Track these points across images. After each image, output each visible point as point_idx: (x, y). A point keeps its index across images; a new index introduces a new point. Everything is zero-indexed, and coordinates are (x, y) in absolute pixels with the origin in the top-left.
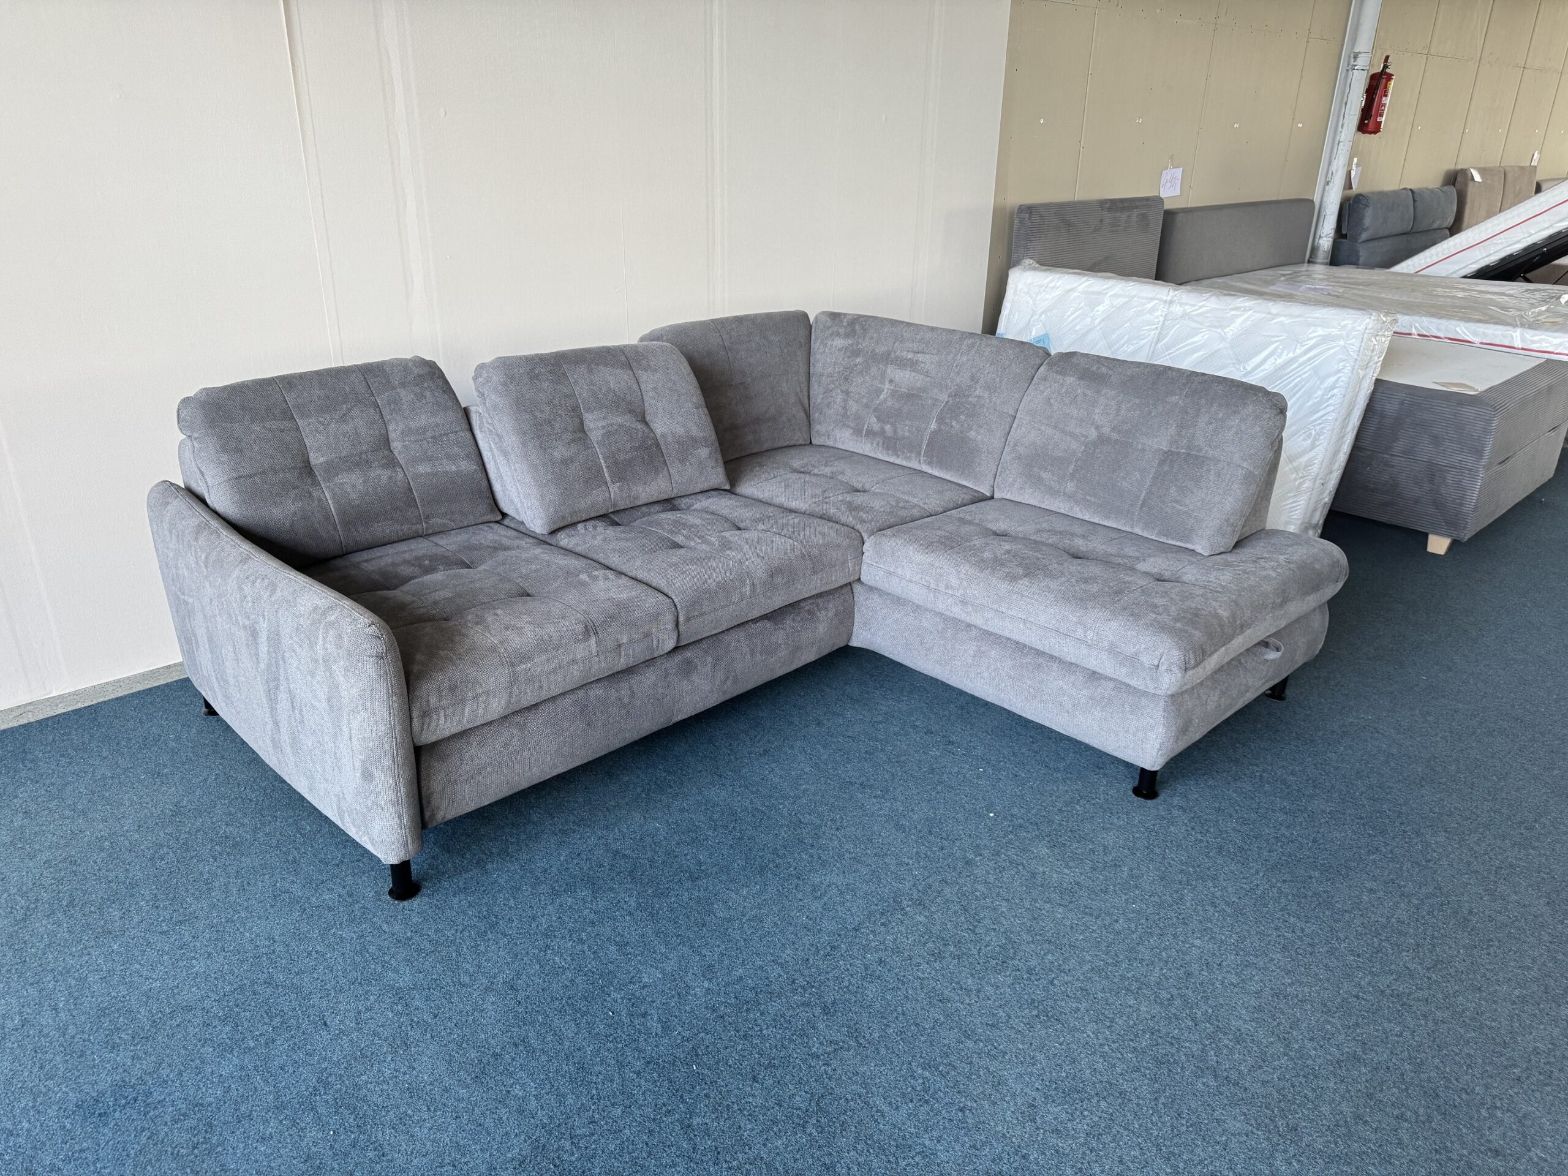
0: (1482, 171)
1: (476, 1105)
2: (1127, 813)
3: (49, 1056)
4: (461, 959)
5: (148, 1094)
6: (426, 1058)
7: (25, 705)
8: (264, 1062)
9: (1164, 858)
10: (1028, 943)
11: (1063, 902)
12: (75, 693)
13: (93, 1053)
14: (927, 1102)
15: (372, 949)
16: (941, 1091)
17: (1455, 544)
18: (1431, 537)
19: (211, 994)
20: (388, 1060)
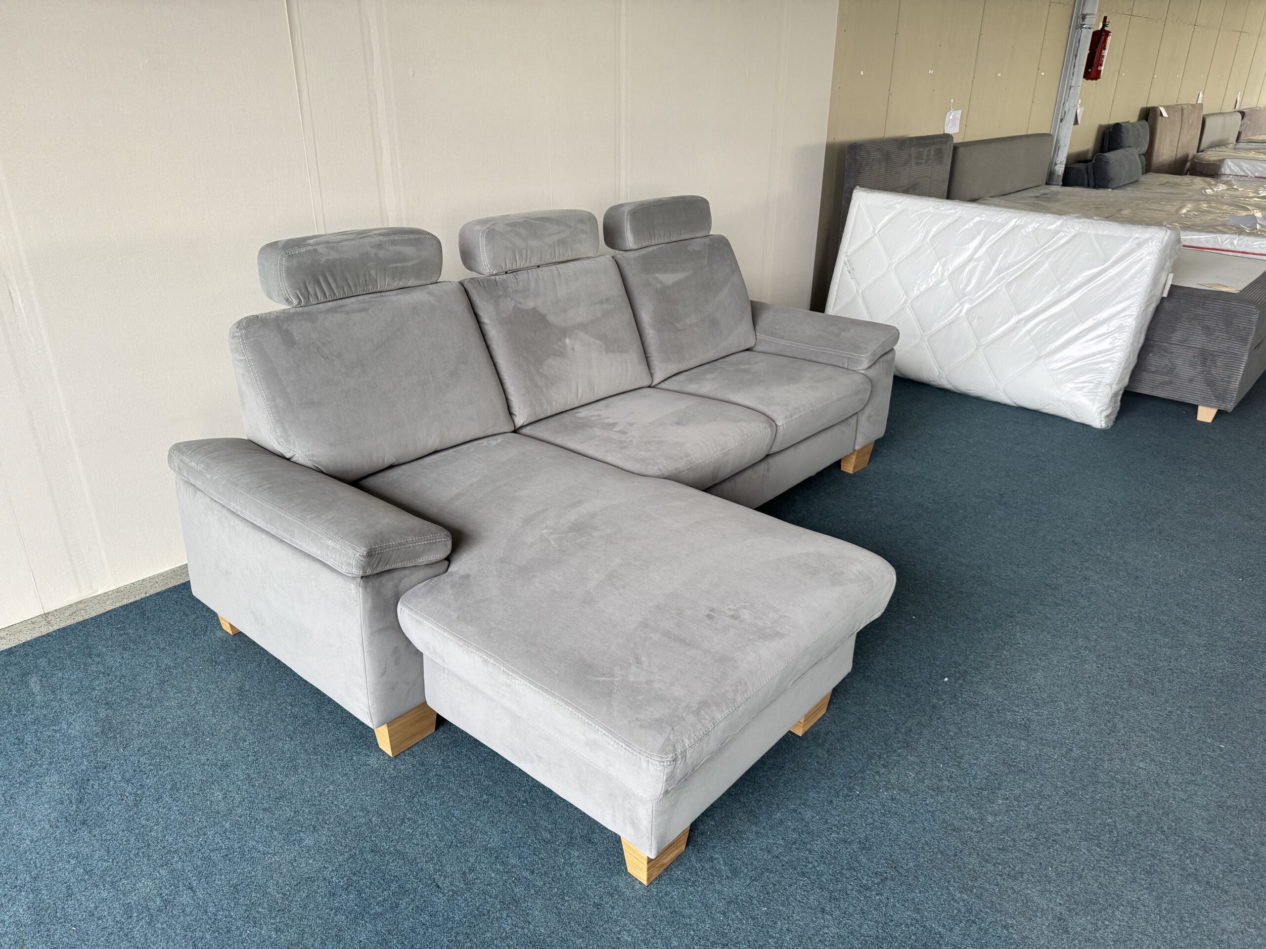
0: (1167, 108)
2: (1045, 655)
3: (198, 934)
4: (537, 818)
6: (537, 913)
7: (76, 604)
8: (395, 927)
9: (1089, 692)
10: (1007, 774)
11: (1023, 736)
12: (118, 591)
13: (238, 928)
14: (975, 922)
15: (456, 813)
16: (981, 911)
17: (1220, 413)
18: (1200, 408)
19: (327, 865)
20: (505, 916)
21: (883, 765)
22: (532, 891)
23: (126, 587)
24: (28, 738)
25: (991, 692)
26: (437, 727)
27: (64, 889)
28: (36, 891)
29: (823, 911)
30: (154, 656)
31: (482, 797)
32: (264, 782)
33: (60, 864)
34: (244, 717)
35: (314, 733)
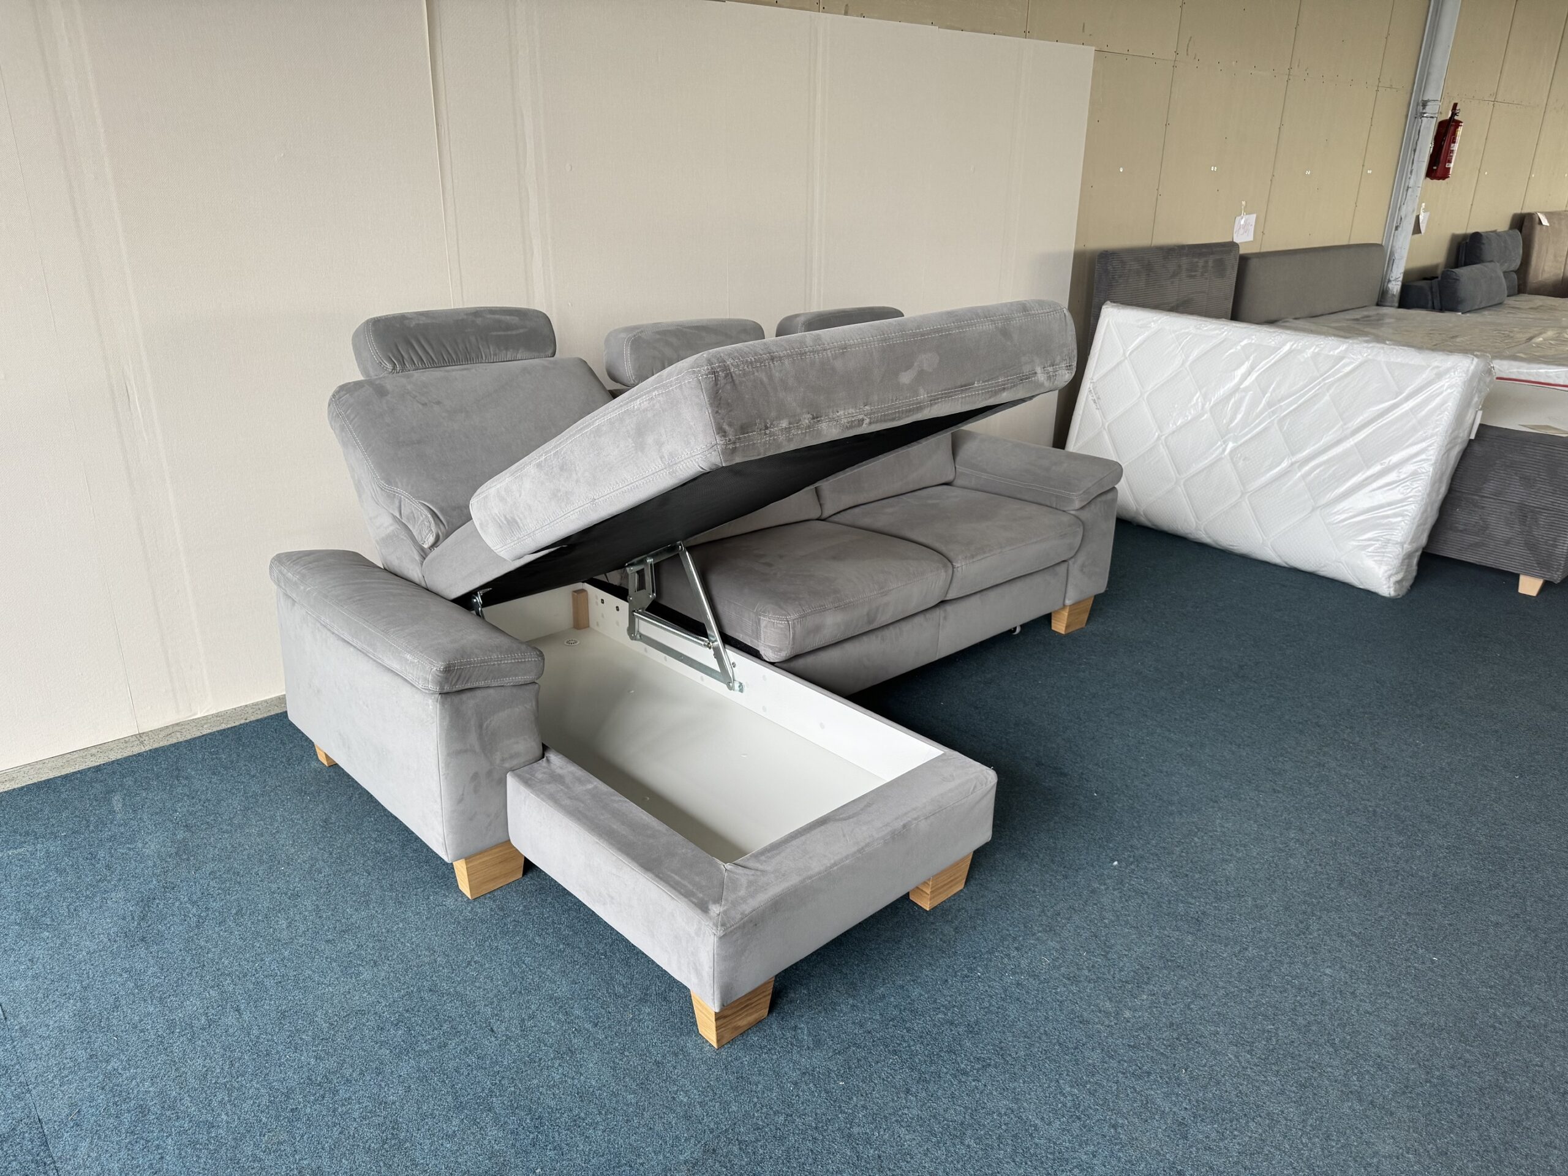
0: (1549, 215)
1: (644, 1110)
3: (237, 1054)
4: (613, 972)
5: (335, 1092)
6: (591, 1065)
7: (173, 726)
8: (439, 1065)
9: (1286, 889)
10: (1161, 969)
11: (1191, 930)
12: (217, 715)
13: (278, 1052)
14: (1079, 1118)
15: (527, 960)
16: (1091, 1108)
17: (1547, 585)
18: (1522, 578)
19: (381, 1000)
20: (556, 1065)
21: (1017, 949)
22: (592, 1044)
23: (226, 712)
24: (101, 854)
25: (1167, 881)
26: (525, 873)
27: (112, 1001)
28: (84, 1000)
29: (908, 1091)
30: (243, 782)
31: (558, 946)
32: (332, 915)
33: (112, 977)
34: (324, 849)
35: (394, 870)
